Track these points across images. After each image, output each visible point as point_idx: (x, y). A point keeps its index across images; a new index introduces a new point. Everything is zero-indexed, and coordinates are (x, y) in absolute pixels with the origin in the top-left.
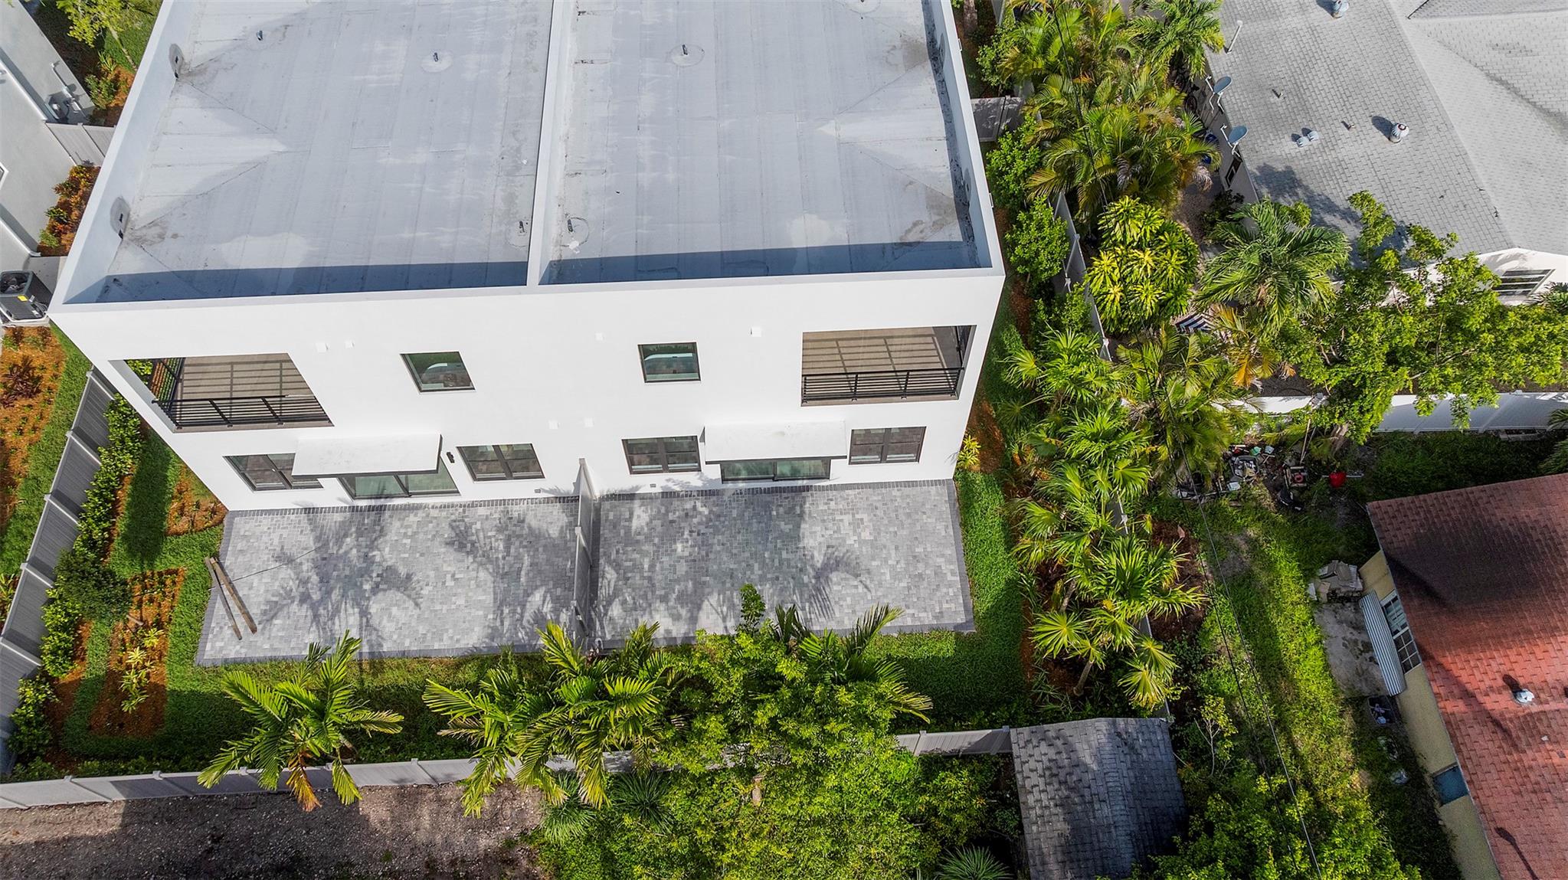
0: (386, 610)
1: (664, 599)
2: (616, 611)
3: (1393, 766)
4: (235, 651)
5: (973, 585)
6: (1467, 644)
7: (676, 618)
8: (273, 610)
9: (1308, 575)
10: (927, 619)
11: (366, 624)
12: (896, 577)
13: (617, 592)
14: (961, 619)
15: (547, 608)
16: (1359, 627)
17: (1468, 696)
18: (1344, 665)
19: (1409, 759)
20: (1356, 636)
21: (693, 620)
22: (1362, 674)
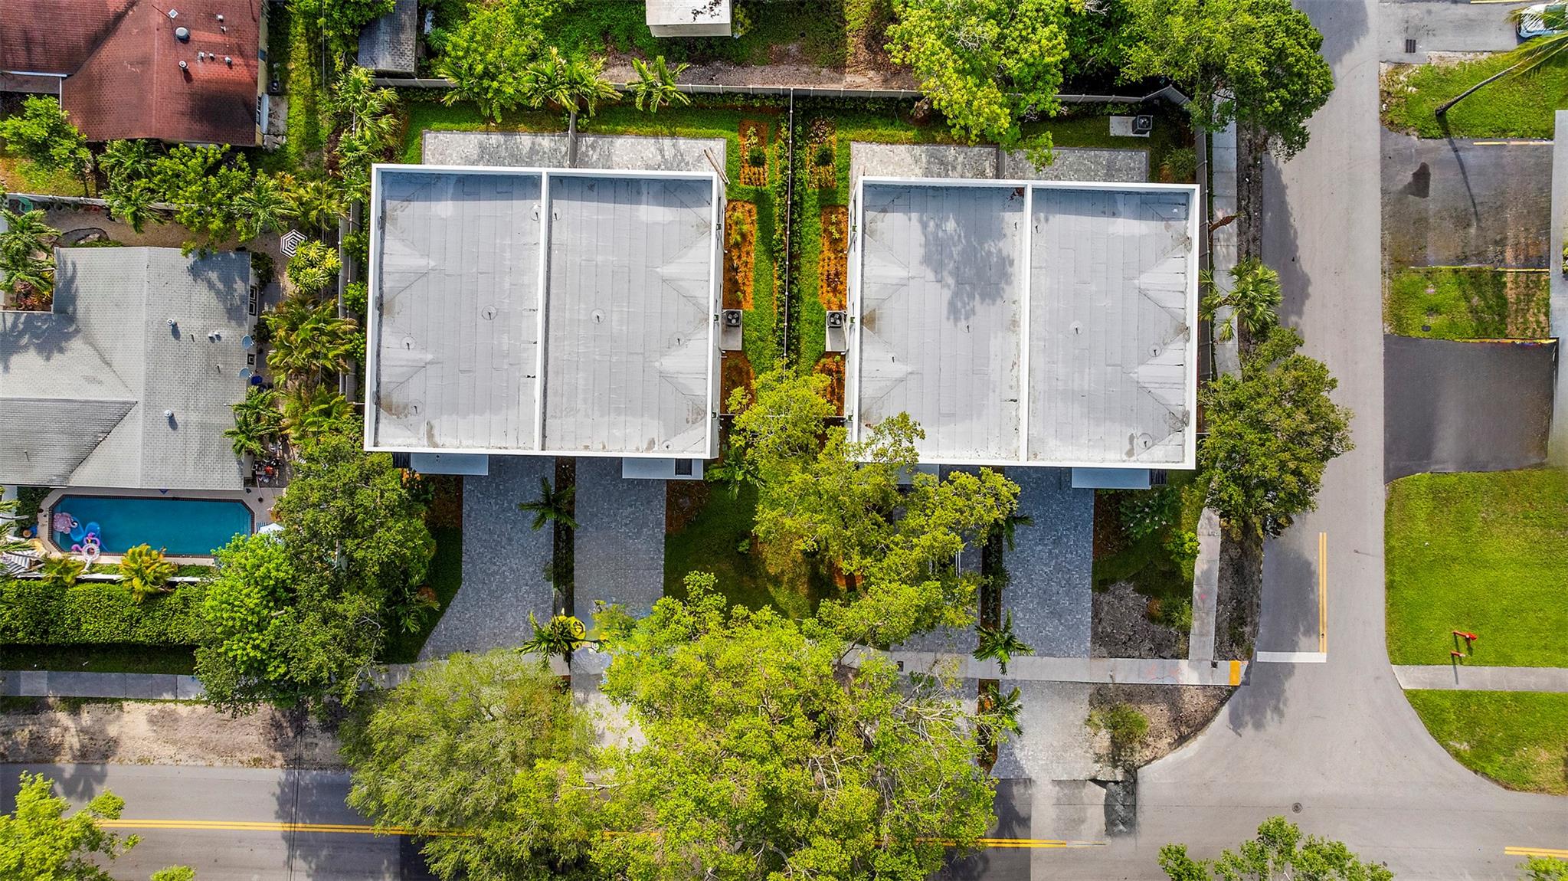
0: (654, 156)
1: (545, 153)
2: (564, 149)
3: (277, 69)
4: (711, 143)
5: (420, 149)
6: (240, 83)
7: (540, 145)
8: (699, 159)
9: (284, 147)
10: (441, 136)
11: (661, 151)
12: (451, 155)
13: (563, 157)
14: (428, 135)
15: (591, 153)
16: (271, 124)
17: (247, 65)
18: (283, 110)
19: (270, 70)
20: (273, 120)
21: (533, 143)
22: (276, 105)
